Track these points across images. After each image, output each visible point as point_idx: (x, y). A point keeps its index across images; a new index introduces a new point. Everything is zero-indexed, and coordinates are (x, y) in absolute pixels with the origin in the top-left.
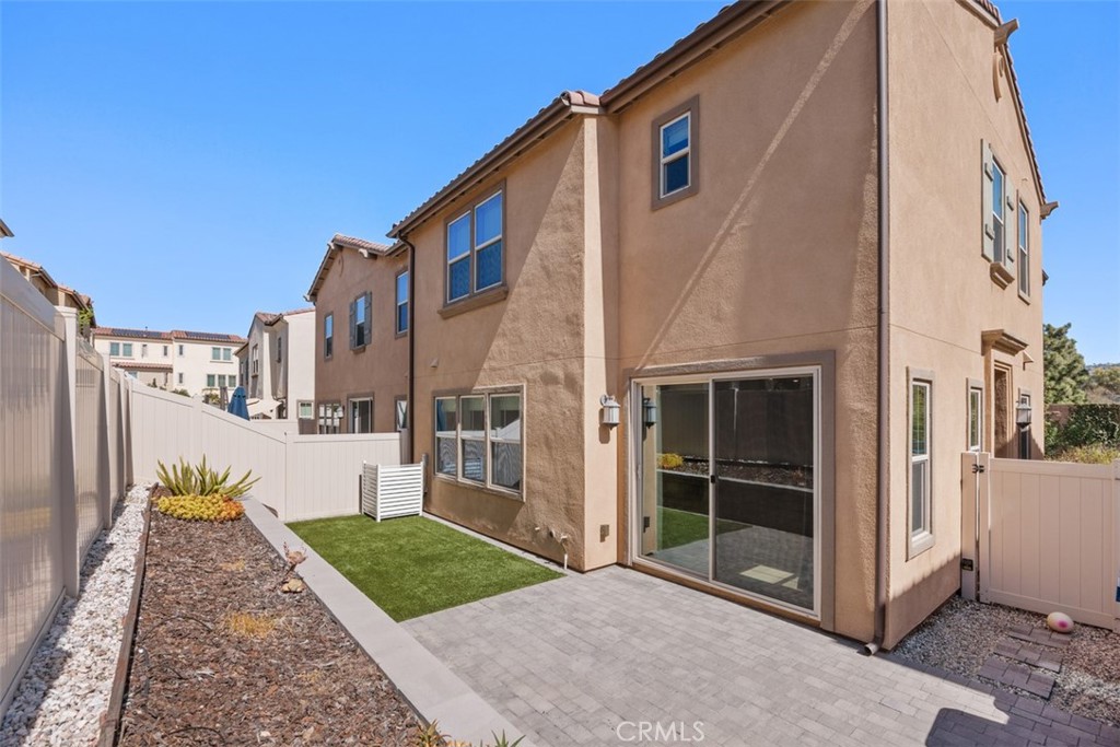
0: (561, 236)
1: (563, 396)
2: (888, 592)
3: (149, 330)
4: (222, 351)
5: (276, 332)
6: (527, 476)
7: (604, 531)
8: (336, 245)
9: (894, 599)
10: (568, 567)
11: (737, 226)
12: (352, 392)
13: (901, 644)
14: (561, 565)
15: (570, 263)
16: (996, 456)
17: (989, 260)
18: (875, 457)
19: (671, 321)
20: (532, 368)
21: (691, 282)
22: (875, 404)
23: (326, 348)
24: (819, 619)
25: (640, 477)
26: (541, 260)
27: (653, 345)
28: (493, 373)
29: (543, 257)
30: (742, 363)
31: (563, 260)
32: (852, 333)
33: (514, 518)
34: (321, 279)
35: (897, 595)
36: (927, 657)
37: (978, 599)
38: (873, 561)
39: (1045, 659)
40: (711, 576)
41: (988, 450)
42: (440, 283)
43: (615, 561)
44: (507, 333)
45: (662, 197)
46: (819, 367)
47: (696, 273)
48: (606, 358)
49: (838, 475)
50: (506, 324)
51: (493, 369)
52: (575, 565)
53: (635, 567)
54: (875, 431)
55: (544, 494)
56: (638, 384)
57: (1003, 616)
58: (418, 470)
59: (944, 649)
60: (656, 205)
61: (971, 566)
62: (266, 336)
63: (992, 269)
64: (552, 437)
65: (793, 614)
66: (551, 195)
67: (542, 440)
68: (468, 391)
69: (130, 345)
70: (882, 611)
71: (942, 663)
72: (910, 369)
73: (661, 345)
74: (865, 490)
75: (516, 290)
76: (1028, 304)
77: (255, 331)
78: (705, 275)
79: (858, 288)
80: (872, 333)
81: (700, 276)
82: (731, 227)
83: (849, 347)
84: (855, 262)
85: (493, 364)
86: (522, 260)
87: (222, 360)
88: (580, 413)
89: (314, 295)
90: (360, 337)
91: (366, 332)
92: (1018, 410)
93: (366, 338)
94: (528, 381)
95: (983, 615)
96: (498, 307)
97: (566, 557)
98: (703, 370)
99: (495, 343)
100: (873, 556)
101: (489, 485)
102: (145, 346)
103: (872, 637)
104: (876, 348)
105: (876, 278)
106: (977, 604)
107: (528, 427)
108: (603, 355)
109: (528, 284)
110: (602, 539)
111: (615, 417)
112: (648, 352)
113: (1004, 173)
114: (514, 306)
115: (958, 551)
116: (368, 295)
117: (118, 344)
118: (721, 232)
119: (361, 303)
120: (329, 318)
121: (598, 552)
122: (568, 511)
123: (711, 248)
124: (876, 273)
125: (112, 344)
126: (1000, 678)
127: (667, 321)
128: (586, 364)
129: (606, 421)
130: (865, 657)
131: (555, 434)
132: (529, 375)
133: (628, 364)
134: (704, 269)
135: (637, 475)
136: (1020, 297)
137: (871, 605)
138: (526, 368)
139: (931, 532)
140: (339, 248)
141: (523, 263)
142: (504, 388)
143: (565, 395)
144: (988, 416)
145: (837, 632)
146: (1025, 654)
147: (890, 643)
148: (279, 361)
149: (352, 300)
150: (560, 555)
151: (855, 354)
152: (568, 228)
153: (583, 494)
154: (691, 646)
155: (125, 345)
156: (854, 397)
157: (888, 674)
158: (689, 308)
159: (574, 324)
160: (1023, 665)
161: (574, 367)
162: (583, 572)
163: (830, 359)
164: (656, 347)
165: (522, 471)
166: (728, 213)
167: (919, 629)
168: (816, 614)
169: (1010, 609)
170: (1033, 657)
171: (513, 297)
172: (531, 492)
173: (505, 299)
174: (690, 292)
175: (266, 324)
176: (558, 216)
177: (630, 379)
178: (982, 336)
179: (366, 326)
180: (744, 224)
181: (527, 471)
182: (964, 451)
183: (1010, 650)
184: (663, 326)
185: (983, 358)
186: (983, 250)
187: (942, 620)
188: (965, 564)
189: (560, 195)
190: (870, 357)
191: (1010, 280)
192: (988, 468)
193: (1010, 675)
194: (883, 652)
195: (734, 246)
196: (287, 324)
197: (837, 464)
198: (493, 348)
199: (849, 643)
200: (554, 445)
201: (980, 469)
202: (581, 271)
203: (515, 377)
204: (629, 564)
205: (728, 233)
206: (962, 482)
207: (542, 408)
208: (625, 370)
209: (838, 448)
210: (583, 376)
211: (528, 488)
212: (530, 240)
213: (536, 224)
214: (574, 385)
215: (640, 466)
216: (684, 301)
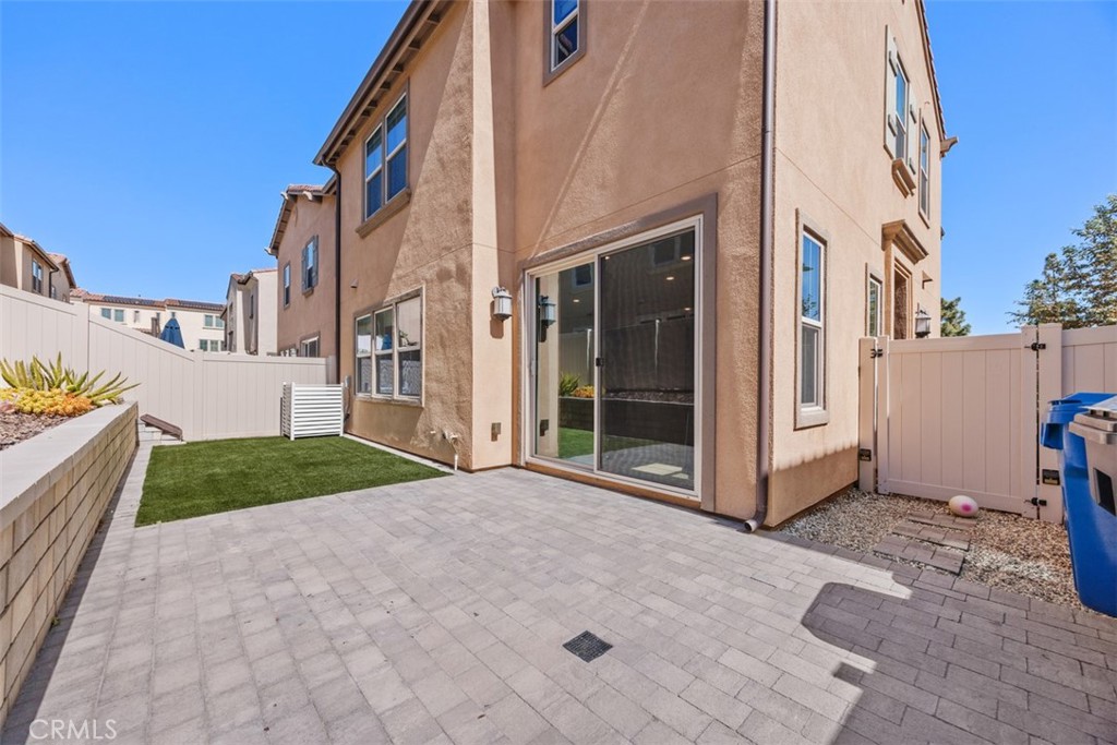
0: (455, 120)
1: (454, 290)
2: (771, 459)
3: (142, 298)
4: (214, 319)
5: (249, 291)
6: (427, 380)
7: (495, 431)
8: (290, 195)
9: (778, 470)
10: (459, 468)
11: (622, 80)
12: (304, 334)
13: (788, 522)
14: (452, 467)
15: (461, 148)
16: (896, 338)
17: (891, 157)
18: (757, 306)
19: (561, 201)
20: (429, 268)
21: (578, 154)
22: (758, 245)
23: (286, 296)
24: (699, 500)
25: (534, 373)
26: (438, 152)
27: (544, 231)
28: (400, 282)
29: (439, 148)
30: (625, 228)
31: (454, 147)
32: (733, 170)
33: (415, 425)
34: (280, 232)
35: (781, 467)
36: (816, 535)
37: (876, 491)
38: (755, 425)
39: (949, 539)
40: (595, 468)
41: (888, 332)
42: (359, 202)
43: (510, 463)
44: (411, 237)
45: (553, 70)
46: (701, 216)
47: (583, 143)
48: (499, 250)
49: (719, 333)
50: (410, 229)
51: (399, 278)
52: (464, 465)
53: (528, 467)
54: (758, 276)
55: (440, 395)
56: (532, 276)
57: (902, 505)
58: (338, 391)
59: (837, 529)
60: (548, 80)
61: (869, 456)
62: (239, 294)
63: (893, 167)
64: (445, 334)
65: (675, 497)
66: (445, 82)
67: (438, 340)
68: (379, 306)
69: (122, 311)
70: (764, 482)
71: (832, 542)
72: (800, 212)
73: (552, 229)
74: (747, 345)
75: (418, 191)
76: (928, 228)
77: (231, 291)
78: (592, 143)
79: (741, 115)
80: (756, 163)
81: (587, 145)
82: (615, 84)
83: (731, 186)
84: (738, 86)
85: (400, 272)
86: (422, 158)
87: (214, 327)
88: (468, 303)
89: (275, 248)
90: (310, 281)
91: (314, 274)
92: (917, 320)
93: (314, 280)
94: (427, 281)
95: (882, 504)
96: (403, 212)
97: (456, 457)
98: (589, 245)
99: (401, 251)
100: (756, 420)
101: (397, 396)
102: (137, 312)
103: (753, 514)
104: (760, 180)
105: (761, 99)
106: (875, 496)
107: (427, 330)
108: (495, 245)
109: (426, 182)
110: (494, 437)
111: (505, 307)
112: (540, 239)
113: (908, 80)
114: (416, 208)
115: (855, 442)
116: (315, 239)
117: (109, 310)
118: (607, 91)
119: (311, 246)
120: (287, 268)
121: (489, 452)
122: (458, 408)
123: (597, 112)
124: (761, 92)
125: (103, 309)
126: (899, 554)
127: (557, 202)
128: (474, 251)
129: (496, 312)
130: (746, 535)
131: (448, 331)
132: (428, 276)
133: (522, 256)
134: (591, 136)
135: (530, 371)
136: (920, 214)
137: (753, 478)
138: (424, 269)
139: (824, 408)
140: (294, 197)
141: (423, 161)
142: (407, 294)
143: (456, 288)
144: (888, 312)
145: (718, 512)
146: (926, 534)
147: (773, 518)
148: (252, 317)
149: (304, 246)
150: (450, 457)
151: (737, 193)
152: (459, 111)
153: (471, 389)
154: (548, 527)
155: (116, 311)
156: (735, 242)
157: (767, 549)
158: (577, 183)
159: (464, 211)
160: (925, 544)
161: (464, 257)
162: (471, 472)
163: (710, 204)
164: (547, 232)
165: (421, 375)
166: (613, 68)
167: (810, 511)
168: (696, 495)
169: (910, 498)
170: (937, 537)
171: (415, 199)
172: (429, 396)
173: (409, 202)
174: (578, 165)
175: (239, 283)
176: (452, 101)
177: (524, 270)
178: (883, 229)
179: (314, 269)
180: (629, 75)
181: (426, 375)
182: (863, 336)
183: (910, 530)
184: (553, 209)
185: (883, 253)
186: (885, 141)
187: (838, 506)
188: (864, 454)
189: (454, 79)
190: (754, 192)
191: (911, 186)
192: (887, 351)
193: (910, 553)
194: (764, 528)
195: (617, 103)
196: (257, 281)
197: (719, 320)
198: (400, 256)
199: (730, 523)
200: (447, 343)
201: (879, 354)
202: (470, 154)
203: (417, 281)
204: (522, 464)
205: (613, 91)
206: (859, 369)
207: (438, 307)
208: (520, 262)
209: (719, 302)
210: (471, 264)
211: (427, 392)
212: (429, 134)
213: (434, 116)
214: (463, 276)
215: (534, 362)
216: (573, 177)
